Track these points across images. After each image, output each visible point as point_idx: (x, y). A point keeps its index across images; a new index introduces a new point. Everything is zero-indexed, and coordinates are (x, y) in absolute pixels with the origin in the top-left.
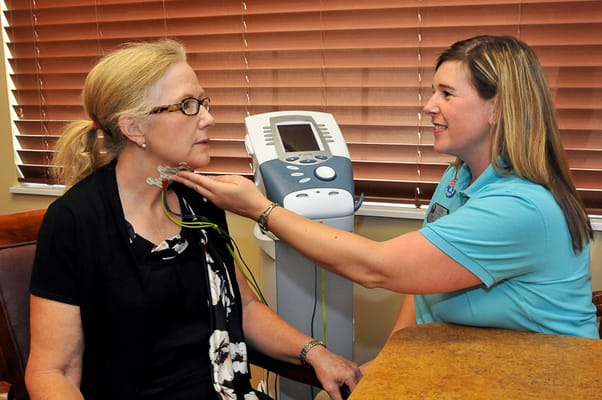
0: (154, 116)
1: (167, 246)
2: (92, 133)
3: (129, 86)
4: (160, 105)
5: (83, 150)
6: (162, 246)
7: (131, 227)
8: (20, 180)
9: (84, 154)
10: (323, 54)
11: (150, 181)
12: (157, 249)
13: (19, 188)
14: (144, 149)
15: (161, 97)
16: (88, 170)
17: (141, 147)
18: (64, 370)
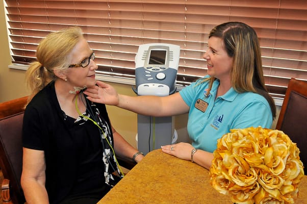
0: (70, 68)
1: (81, 119)
2: (41, 69)
3: (58, 56)
4: (72, 64)
5: (38, 76)
6: (79, 119)
7: (64, 113)
8: (13, 62)
9: (39, 79)
10: (143, 14)
11: (71, 92)
12: (77, 121)
13: (13, 66)
14: (66, 81)
15: (72, 61)
16: (41, 86)
17: (64, 80)
18: (36, 178)
